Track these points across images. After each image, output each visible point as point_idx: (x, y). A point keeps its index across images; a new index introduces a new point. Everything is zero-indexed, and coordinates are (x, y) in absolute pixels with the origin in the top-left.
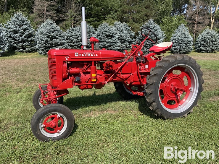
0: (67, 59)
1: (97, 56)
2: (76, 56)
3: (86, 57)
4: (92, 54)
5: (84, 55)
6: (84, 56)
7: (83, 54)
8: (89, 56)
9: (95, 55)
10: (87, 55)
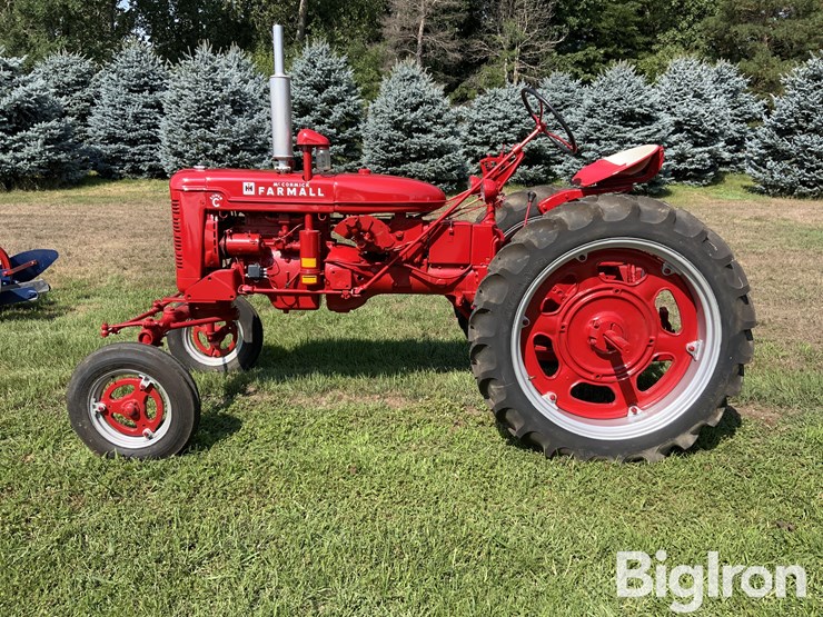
0: (217, 203)
1: (320, 194)
2: (245, 193)
3: (280, 197)
4: (303, 189)
5: (275, 189)
6: (276, 196)
7: (270, 189)
8: (292, 197)
9: (315, 191)
10: (285, 192)
